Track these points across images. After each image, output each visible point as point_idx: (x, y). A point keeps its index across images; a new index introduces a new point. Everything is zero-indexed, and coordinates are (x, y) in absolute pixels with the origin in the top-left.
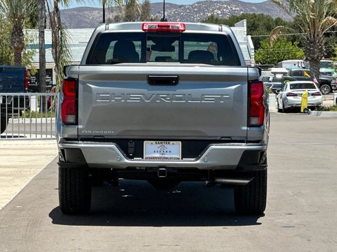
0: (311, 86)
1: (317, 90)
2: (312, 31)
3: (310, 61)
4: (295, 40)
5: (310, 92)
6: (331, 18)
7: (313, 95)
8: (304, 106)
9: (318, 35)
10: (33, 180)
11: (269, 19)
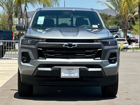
0: (124, 40)
1: (126, 42)
2: (124, 19)
3: (123, 30)
4: (116, 23)
5: (124, 42)
6: (131, 14)
7: (125, 43)
8: (122, 48)
9: (126, 21)
10: (13, 76)
11: (107, 15)
